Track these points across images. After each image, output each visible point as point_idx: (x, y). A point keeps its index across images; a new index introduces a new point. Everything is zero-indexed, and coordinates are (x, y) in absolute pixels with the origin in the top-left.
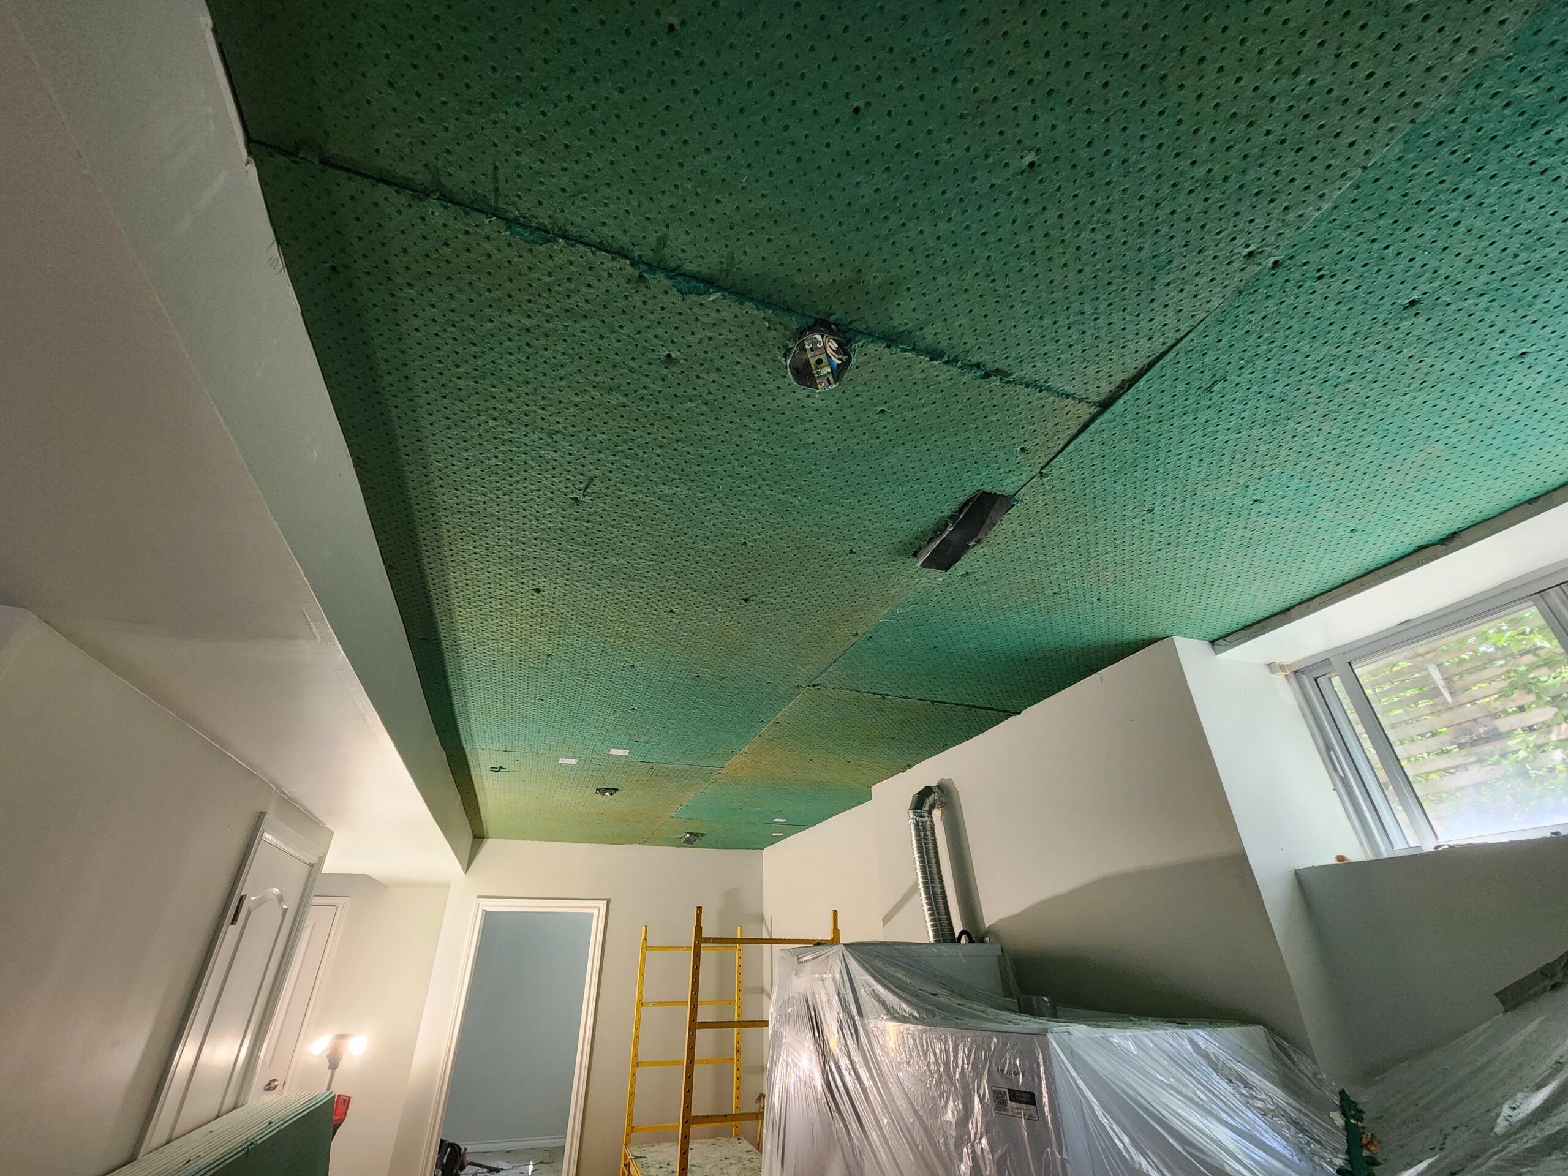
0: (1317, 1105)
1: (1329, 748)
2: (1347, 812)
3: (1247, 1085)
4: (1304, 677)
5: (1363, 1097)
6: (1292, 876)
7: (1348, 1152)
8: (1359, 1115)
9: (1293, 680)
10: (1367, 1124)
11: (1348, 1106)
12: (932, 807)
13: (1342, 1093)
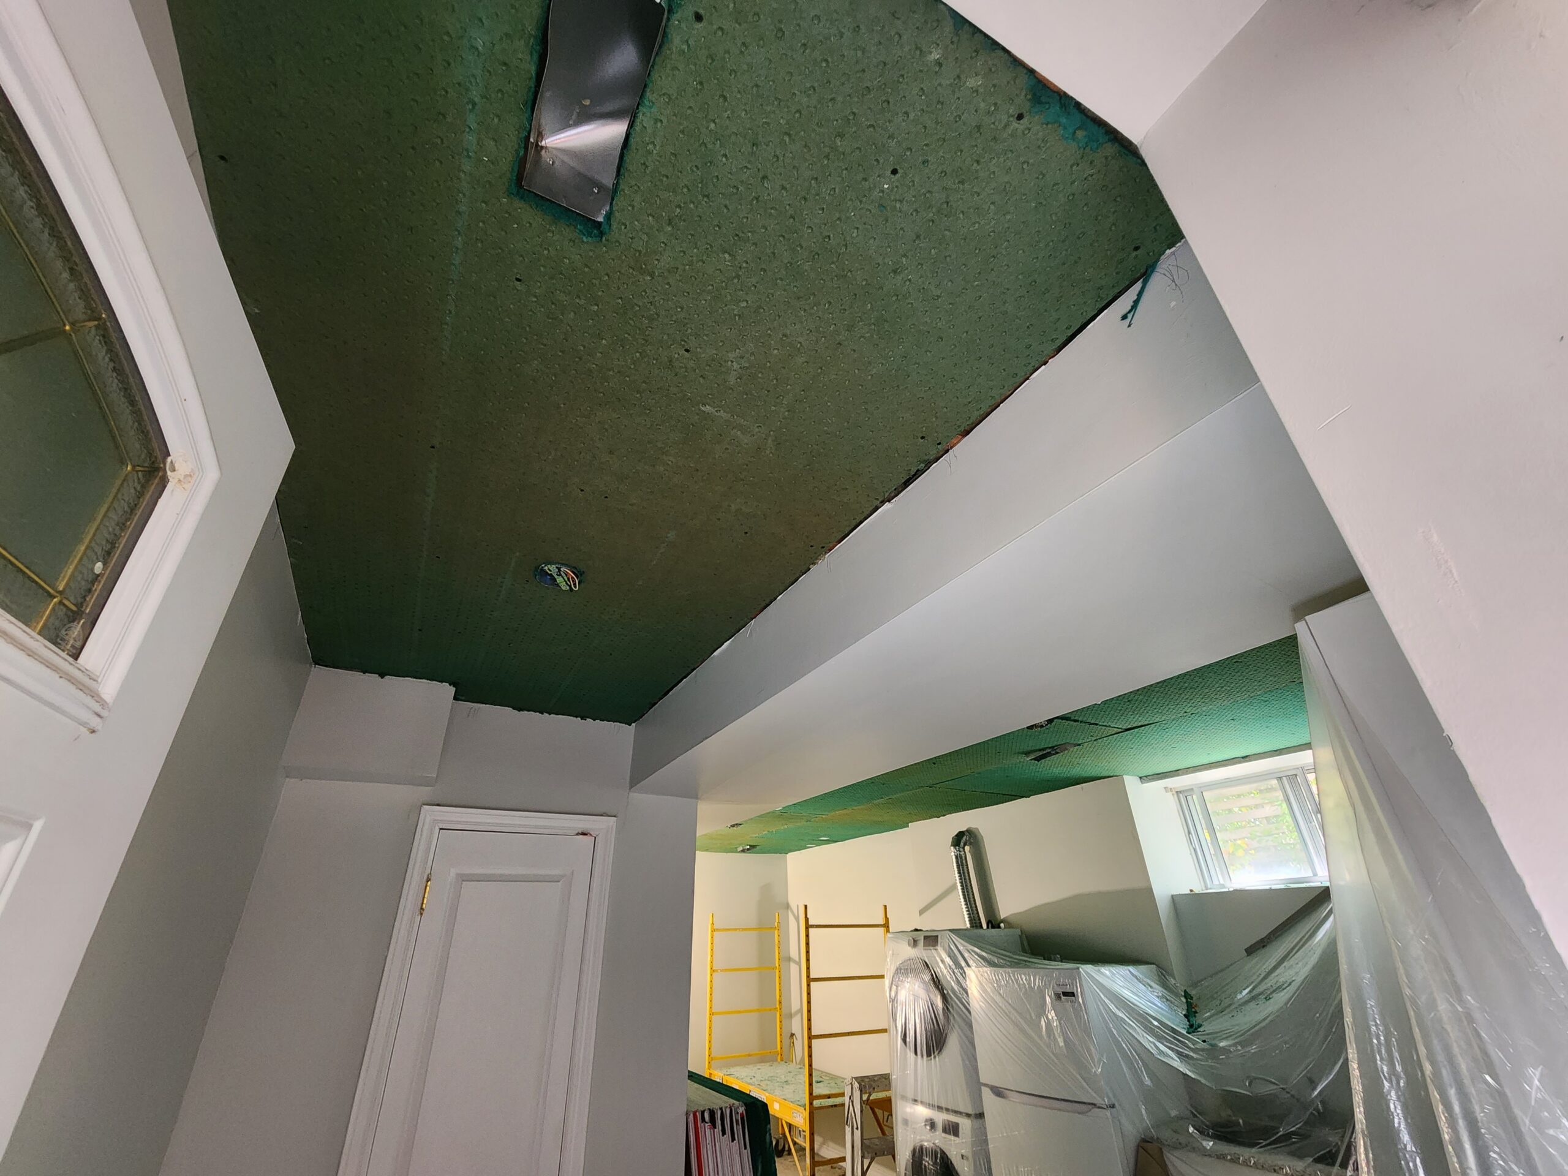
0: (1177, 995)
1: (1189, 833)
2: (1195, 865)
3: (1151, 987)
4: (1181, 795)
5: (1193, 993)
6: (1170, 897)
7: (1187, 1010)
8: (1192, 998)
9: (1175, 796)
10: (1194, 1001)
11: (1187, 995)
12: (965, 844)
13: (1185, 991)
